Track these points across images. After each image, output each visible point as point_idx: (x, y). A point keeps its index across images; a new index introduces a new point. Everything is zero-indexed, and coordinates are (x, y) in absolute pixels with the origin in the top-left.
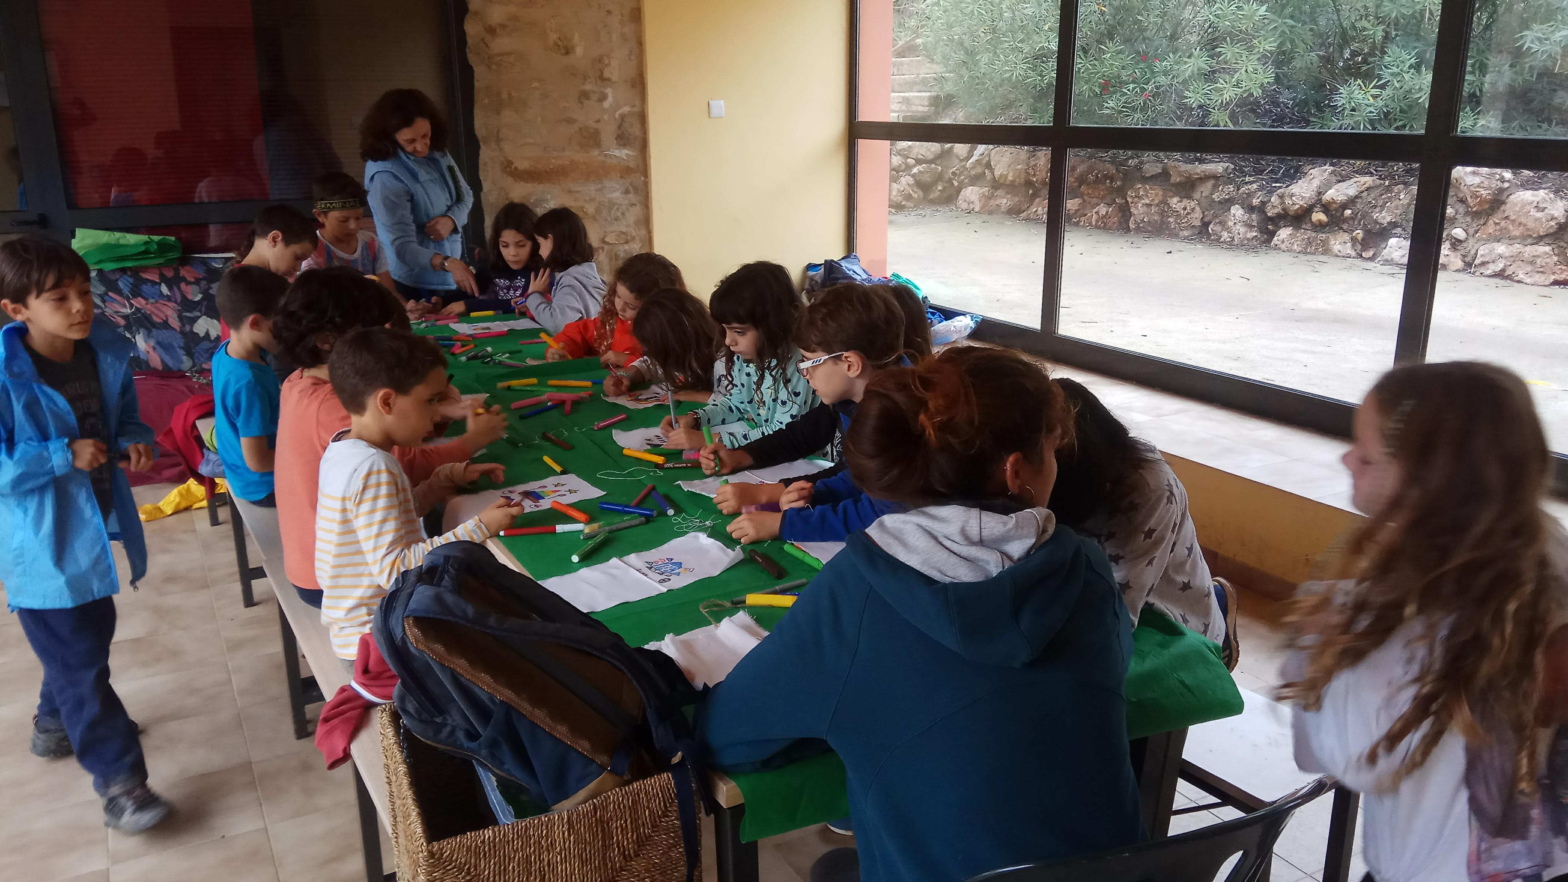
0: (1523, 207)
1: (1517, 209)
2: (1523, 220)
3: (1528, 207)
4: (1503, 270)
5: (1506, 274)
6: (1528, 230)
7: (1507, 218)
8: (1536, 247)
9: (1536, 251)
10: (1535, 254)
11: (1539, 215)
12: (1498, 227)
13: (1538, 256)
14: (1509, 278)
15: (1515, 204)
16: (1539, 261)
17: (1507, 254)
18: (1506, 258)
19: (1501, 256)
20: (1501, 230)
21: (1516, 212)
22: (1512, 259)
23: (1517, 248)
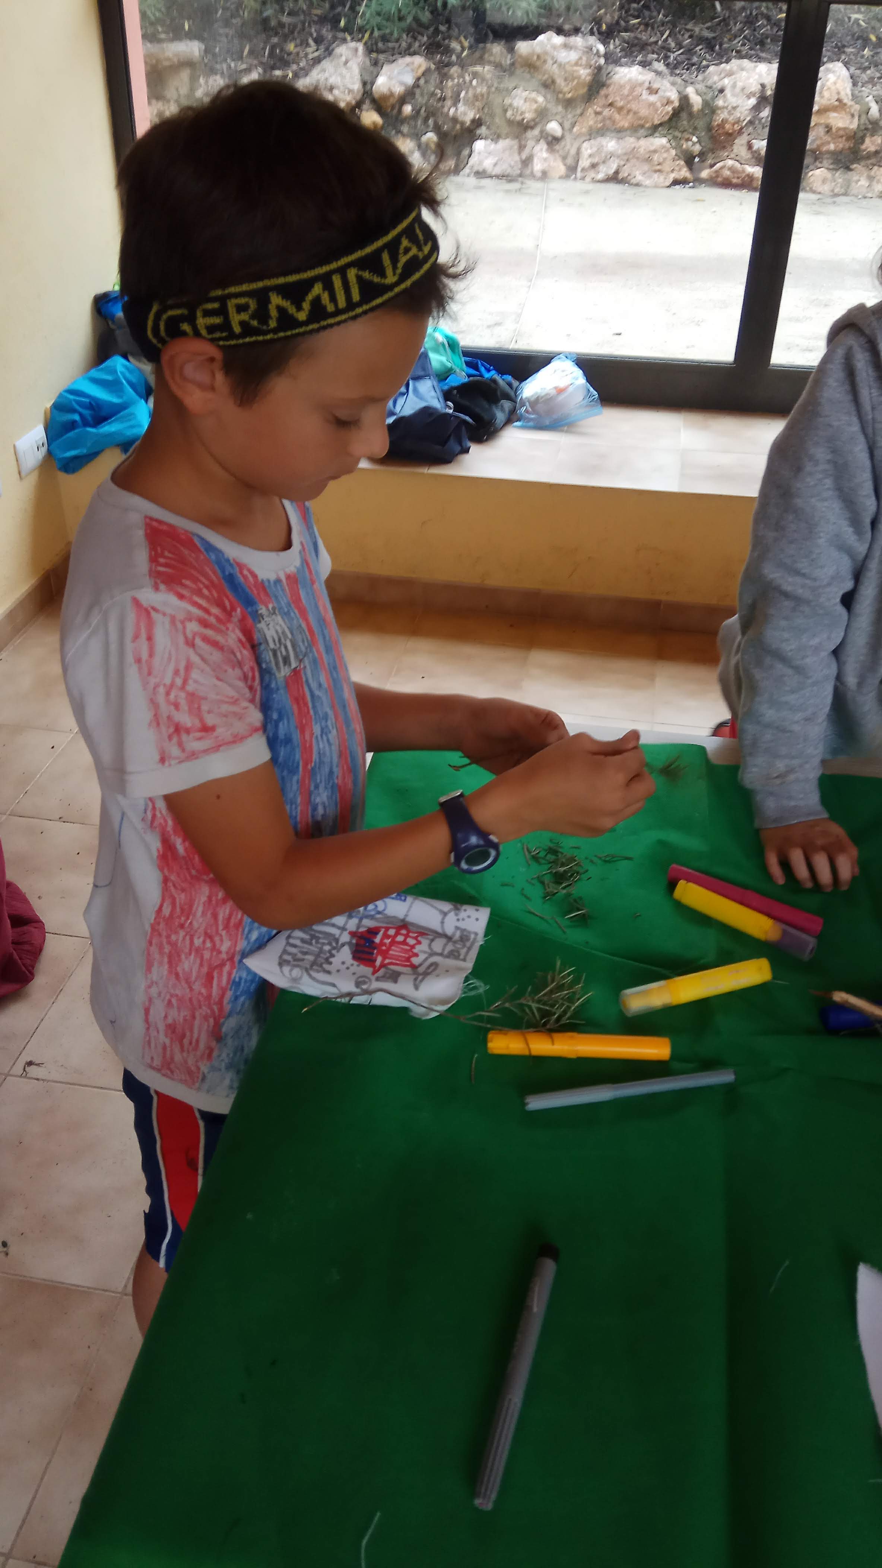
0: (632, 89)
1: (626, 92)
2: (634, 106)
3: (638, 90)
4: (617, 172)
5: (620, 176)
6: (640, 118)
7: (611, 105)
8: (651, 140)
9: (652, 144)
10: (652, 148)
11: (653, 98)
12: (600, 118)
13: (655, 151)
14: (623, 181)
15: (622, 87)
16: (656, 157)
17: (620, 152)
18: (618, 157)
19: (612, 155)
20: (604, 120)
21: (623, 97)
22: (626, 158)
23: (630, 142)
